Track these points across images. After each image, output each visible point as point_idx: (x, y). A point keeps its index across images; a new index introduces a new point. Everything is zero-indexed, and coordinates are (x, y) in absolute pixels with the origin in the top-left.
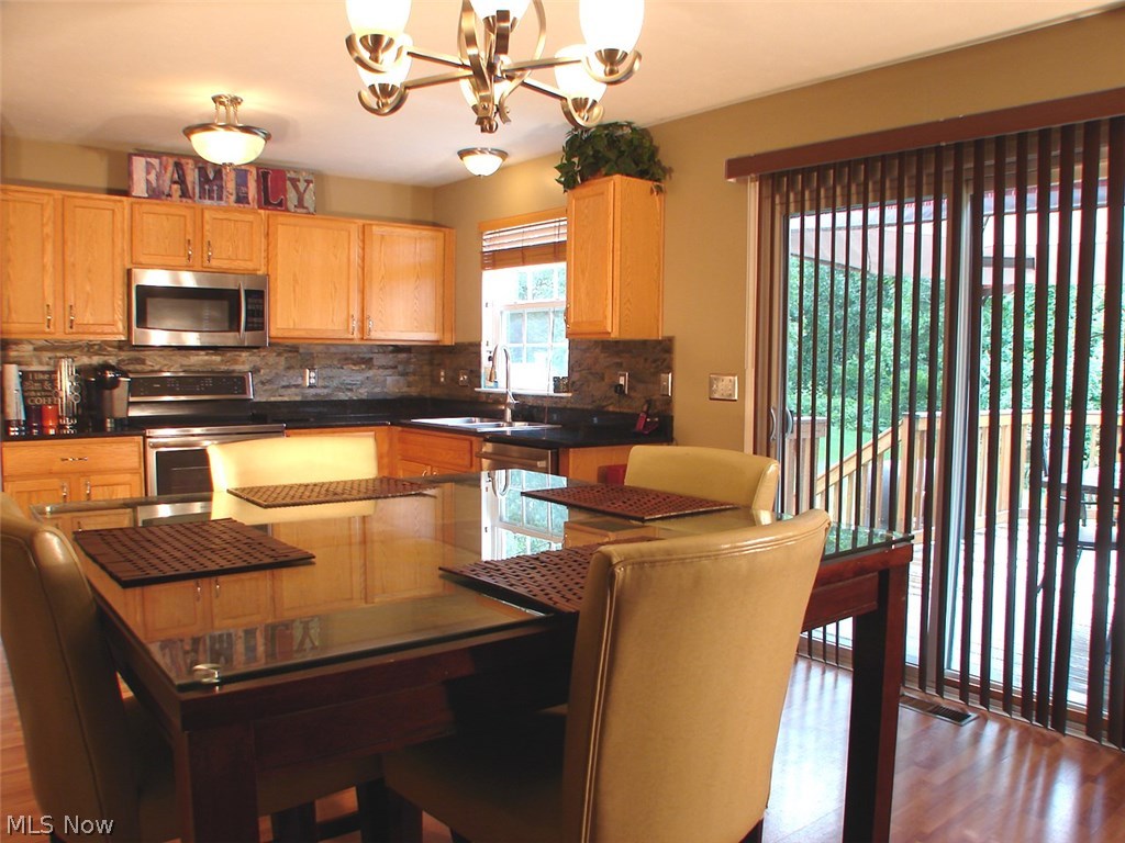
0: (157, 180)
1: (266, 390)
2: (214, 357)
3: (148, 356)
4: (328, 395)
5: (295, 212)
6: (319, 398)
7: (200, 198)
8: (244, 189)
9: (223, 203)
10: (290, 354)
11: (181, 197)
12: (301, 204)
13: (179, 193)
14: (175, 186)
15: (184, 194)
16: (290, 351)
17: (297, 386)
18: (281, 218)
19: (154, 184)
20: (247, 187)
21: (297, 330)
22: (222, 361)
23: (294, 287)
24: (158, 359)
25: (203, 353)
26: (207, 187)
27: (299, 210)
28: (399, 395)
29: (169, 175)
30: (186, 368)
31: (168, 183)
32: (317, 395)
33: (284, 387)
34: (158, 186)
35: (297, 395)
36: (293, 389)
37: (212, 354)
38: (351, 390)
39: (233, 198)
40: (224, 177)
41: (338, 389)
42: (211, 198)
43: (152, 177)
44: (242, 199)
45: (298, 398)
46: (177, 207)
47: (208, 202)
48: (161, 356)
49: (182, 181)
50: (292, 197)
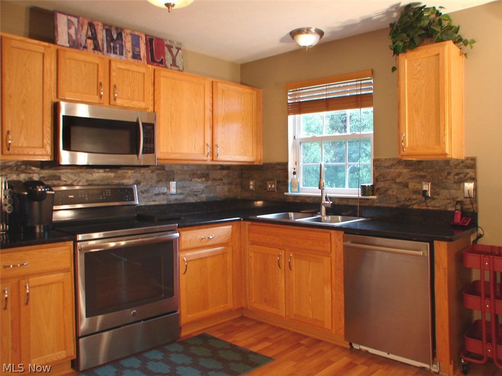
0: (76, 35)
1: (144, 198)
2: (109, 174)
3: (63, 173)
4: (183, 199)
5: (171, 69)
6: (178, 202)
7: (108, 52)
8: (137, 49)
9: (123, 58)
10: (159, 172)
11: (93, 49)
12: (174, 64)
13: (92, 47)
14: (90, 41)
15: (96, 48)
16: (160, 169)
17: (164, 194)
18: (162, 72)
19: (74, 37)
20: (140, 48)
21: (174, 153)
22: (115, 177)
23: (171, 122)
24: (71, 176)
25: (101, 171)
26: (112, 44)
27: (174, 68)
28: (224, 198)
29: (84, 32)
30: (89, 183)
31: (84, 38)
32: (176, 200)
33: (156, 195)
34: (77, 39)
35: (164, 200)
36: (162, 196)
37: (109, 172)
38: (196, 195)
39: (130, 55)
40: (124, 38)
41: (189, 195)
42: (115, 53)
43: (72, 31)
44: (136, 56)
45: (165, 202)
46: (90, 57)
47: (113, 56)
48: (72, 173)
49: (94, 37)
50: (168, 58)
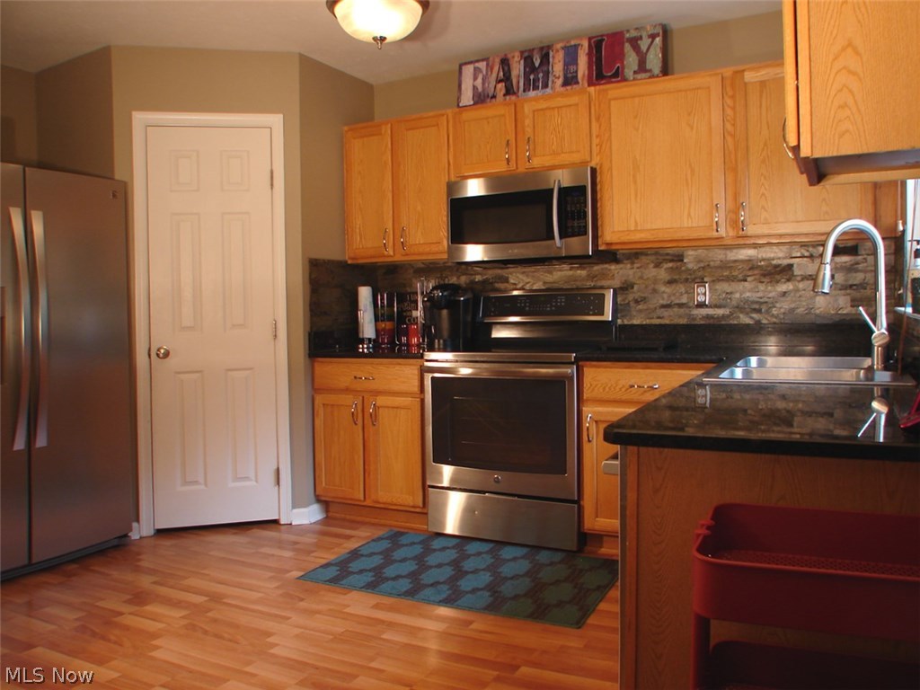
0: (483, 83)
1: (640, 311)
2: (579, 272)
3: (511, 273)
4: (724, 317)
5: (634, 79)
6: (711, 321)
7: (524, 91)
8: (572, 68)
9: (549, 90)
10: (670, 265)
11: (504, 95)
12: (642, 68)
13: (503, 91)
14: (501, 86)
15: (509, 91)
16: (671, 261)
17: (681, 305)
18: (613, 90)
19: (480, 89)
20: (577, 64)
21: (641, 231)
22: (588, 275)
23: (634, 176)
24: (521, 276)
25: (566, 267)
26: (532, 77)
27: (644, 75)
29: (494, 75)
30: (547, 286)
31: (493, 83)
32: (708, 317)
33: (663, 306)
34: (484, 89)
35: (680, 317)
36: (676, 310)
37: (578, 268)
38: (759, 311)
39: (560, 82)
40: (551, 60)
41: (739, 308)
42: (536, 88)
43: (479, 80)
44: (570, 80)
45: (684, 321)
46: (499, 110)
47: (532, 94)
48: (523, 273)
49: (507, 79)
50: (631, 60)
